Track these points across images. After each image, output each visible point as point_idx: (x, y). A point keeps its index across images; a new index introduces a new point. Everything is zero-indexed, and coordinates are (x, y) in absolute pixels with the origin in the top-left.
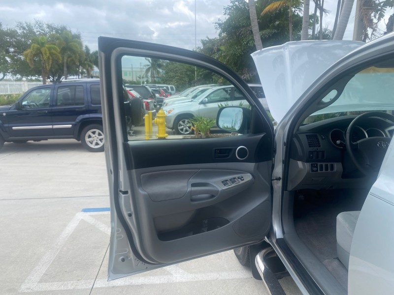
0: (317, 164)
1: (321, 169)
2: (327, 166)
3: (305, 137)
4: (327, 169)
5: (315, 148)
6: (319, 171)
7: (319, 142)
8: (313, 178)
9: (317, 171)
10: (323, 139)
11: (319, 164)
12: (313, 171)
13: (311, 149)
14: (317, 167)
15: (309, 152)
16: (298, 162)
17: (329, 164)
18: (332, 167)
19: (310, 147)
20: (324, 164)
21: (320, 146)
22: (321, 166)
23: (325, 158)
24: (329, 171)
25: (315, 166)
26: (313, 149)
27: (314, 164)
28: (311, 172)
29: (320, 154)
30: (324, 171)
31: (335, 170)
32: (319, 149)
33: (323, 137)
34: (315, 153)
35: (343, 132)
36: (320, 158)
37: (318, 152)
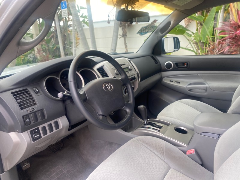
0: (38, 129)
1: (45, 133)
2: (50, 126)
3: (12, 97)
4: (51, 130)
5: (30, 109)
6: (43, 136)
7: (32, 98)
8: (36, 147)
9: (40, 137)
10: (37, 93)
11: (40, 127)
12: (34, 140)
13: (25, 112)
14: (38, 132)
15: (23, 116)
16: (10, 133)
17: (52, 122)
18: (57, 124)
19: (22, 109)
20: (46, 125)
21: (35, 104)
22: (44, 128)
24: (55, 130)
25: (36, 132)
26: (27, 111)
27: (34, 130)
28: (32, 142)
29: (39, 115)
30: (49, 133)
31: (61, 126)
32: (36, 108)
33: (36, 90)
34: (32, 116)
35: (58, 78)
36: (40, 120)
37: (35, 112)
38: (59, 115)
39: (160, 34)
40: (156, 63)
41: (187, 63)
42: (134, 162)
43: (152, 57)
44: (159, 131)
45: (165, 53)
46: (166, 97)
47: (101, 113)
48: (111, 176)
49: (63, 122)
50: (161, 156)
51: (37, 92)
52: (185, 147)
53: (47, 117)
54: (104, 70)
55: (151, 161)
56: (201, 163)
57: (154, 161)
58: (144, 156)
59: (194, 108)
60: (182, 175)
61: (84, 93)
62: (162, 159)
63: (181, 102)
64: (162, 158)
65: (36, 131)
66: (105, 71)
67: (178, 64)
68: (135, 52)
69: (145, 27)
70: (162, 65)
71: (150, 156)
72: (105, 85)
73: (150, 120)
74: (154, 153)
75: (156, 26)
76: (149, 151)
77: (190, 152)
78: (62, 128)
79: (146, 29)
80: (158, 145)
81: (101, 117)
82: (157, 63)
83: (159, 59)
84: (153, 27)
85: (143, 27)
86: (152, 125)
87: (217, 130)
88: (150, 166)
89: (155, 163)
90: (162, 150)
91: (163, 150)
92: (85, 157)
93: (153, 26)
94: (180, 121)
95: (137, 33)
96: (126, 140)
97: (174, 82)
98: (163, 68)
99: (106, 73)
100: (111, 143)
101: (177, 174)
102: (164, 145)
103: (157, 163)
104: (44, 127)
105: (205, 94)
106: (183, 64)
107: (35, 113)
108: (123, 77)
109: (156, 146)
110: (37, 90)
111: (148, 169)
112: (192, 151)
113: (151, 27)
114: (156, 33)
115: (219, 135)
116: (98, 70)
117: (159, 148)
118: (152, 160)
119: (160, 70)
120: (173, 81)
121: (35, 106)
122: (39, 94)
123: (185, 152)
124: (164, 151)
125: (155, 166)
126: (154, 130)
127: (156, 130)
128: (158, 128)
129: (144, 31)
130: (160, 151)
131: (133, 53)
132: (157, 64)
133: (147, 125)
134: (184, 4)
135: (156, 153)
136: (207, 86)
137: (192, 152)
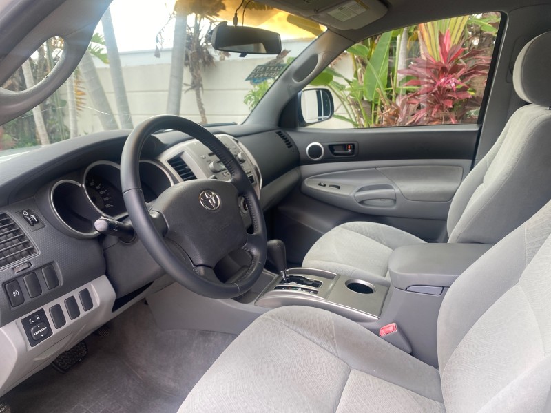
0: (42, 313)
1: (60, 321)
4: (74, 312)
5: (19, 266)
6: (55, 331)
7: (23, 237)
8: (37, 359)
9: (49, 332)
10: (33, 223)
11: (47, 308)
12: (33, 341)
13: (8, 272)
14: (44, 321)
15: (4, 284)
17: (76, 293)
18: (86, 296)
20: (61, 301)
21: (31, 251)
22: (57, 310)
23: (61, 283)
24: (83, 313)
25: (37, 322)
26: (13, 269)
27: (32, 317)
28: (30, 348)
29: (43, 276)
30: (69, 321)
31: (97, 300)
32: (35, 259)
33: (30, 217)
34: (25, 282)
35: (80, 185)
36: (45, 290)
37: (33, 271)
38: (92, 275)
39: (296, 83)
40: (289, 147)
41: (353, 145)
42: (274, 366)
43: (280, 134)
44: (315, 292)
45: (304, 124)
46: (312, 220)
47: (201, 262)
48: (229, 405)
49: (101, 291)
50: (329, 347)
51: (33, 220)
52: (374, 321)
53: (64, 281)
54: (183, 162)
55: (310, 359)
56: (410, 351)
57: (316, 358)
58: (294, 351)
59: (374, 239)
60: (376, 380)
61: (161, 215)
62: (331, 353)
63: (346, 228)
64: (332, 349)
65: (38, 318)
66: (186, 165)
67: (335, 148)
68: (239, 122)
69: (262, 66)
70: (300, 151)
71: (305, 349)
72: (204, 196)
73: (290, 272)
74: (313, 342)
75: (285, 65)
76: (304, 338)
77: (387, 330)
78: (98, 305)
79: (265, 70)
80: (320, 323)
81: (201, 270)
82: (291, 146)
83: (293, 136)
84: (279, 67)
85: (259, 66)
86: (299, 280)
87: (438, 277)
88: (309, 370)
89: (318, 363)
90: (329, 332)
91: (331, 332)
92: (144, 373)
93: (279, 64)
94: (355, 268)
95: (247, 79)
96: (247, 320)
97: (327, 186)
98: (302, 156)
99: (190, 170)
100: (205, 334)
101: (367, 380)
102: (333, 322)
103: (324, 362)
104: (58, 308)
105: (394, 208)
106: (345, 146)
107: (32, 274)
108: (237, 176)
109: (315, 325)
110: (33, 216)
111: (306, 377)
112: (392, 327)
113: (275, 67)
114: (286, 79)
115: (443, 287)
116: (171, 162)
117: (323, 329)
118: (311, 356)
119: (297, 160)
120: (325, 185)
121: (32, 255)
122: (37, 226)
123: (377, 332)
124: (333, 335)
125: (321, 369)
126: (304, 292)
127: (309, 290)
128: (312, 285)
129: (260, 74)
130: (325, 335)
131: (235, 124)
132: (290, 149)
133: (288, 281)
134: (349, 18)
135: (316, 340)
136: (397, 191)
137: (391, 329)
